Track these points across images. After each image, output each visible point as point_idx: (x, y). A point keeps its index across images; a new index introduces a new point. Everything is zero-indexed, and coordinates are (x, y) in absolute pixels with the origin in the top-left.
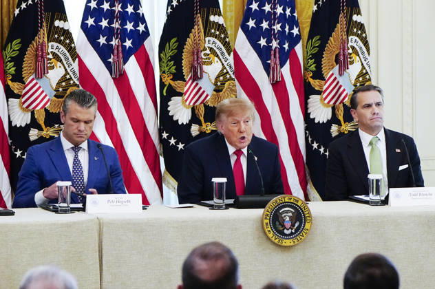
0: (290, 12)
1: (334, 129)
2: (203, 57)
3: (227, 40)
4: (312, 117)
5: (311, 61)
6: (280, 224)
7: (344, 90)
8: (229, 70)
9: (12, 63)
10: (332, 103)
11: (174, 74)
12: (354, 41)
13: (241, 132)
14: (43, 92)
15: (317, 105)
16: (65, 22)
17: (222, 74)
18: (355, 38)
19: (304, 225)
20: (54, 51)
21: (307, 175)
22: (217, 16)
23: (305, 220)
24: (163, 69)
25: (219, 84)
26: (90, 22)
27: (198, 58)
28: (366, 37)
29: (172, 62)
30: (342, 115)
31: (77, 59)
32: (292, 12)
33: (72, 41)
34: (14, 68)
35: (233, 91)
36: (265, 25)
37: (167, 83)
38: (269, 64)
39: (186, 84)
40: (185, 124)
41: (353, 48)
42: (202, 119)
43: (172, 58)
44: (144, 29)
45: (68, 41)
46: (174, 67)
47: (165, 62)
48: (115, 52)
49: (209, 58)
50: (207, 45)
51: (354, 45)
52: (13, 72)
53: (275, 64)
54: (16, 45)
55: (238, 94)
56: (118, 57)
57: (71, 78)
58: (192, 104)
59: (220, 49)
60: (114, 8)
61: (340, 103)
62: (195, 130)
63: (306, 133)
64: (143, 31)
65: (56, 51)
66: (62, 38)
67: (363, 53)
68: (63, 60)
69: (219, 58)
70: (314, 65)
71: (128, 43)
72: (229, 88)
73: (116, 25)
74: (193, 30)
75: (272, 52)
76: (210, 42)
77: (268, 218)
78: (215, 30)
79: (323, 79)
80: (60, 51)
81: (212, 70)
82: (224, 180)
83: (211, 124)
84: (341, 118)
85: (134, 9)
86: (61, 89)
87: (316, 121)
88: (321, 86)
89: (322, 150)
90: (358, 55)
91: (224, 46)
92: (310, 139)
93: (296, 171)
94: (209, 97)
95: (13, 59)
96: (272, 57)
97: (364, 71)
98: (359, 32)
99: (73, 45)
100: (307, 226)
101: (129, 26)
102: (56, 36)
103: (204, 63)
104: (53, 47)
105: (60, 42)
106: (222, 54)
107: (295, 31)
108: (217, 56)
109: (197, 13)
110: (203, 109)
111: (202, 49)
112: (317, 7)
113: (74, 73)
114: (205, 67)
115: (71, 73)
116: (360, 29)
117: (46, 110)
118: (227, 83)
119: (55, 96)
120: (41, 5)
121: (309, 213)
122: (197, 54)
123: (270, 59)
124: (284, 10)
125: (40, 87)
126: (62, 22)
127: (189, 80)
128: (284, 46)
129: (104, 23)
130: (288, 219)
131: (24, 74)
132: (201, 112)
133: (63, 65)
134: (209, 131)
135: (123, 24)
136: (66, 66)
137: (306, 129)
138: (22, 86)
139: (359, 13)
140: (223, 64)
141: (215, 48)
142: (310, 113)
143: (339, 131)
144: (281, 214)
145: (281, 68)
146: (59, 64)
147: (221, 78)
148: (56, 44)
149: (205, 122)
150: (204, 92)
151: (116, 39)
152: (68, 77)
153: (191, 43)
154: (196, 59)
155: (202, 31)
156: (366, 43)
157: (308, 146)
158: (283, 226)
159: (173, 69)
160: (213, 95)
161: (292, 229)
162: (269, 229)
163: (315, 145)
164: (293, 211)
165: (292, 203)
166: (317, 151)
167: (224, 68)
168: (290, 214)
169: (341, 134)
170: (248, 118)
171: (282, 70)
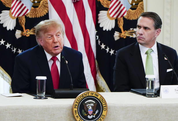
1: (117, 35)
4: (101, 26)
6: (85, 111)
7: (124, 8)
10: (115, 16)
13: (55, 43)
15: (105, 18)
19: (102, 112)
21: (97, 66)
23: (102, 109)
25: (36, 2)
30: (122, 25)
35: (46, 7)
39: (13, 2)
40: (11, 30)
42: (23, 26)
55: (49, 9)
58: (16, 16)
61: (121, 17)
62: (18, 34)
63: (96, 38)
72: (43, 5)
77: (77, 107)
82: (44, 78)
83: (30, 30)
84: (121, 27)
87: (104, 29)
89: (108, 50)
92: (99, 42)
93: (89, 64)
94: (29, 11)
100: (104, 113)
110: (24, 19)
118: (42, 2)
121: (106, 104)
130: (90, 108)
132: (23, 21)
134: (28, 36)
137: (97, 34)
142: (100, 24)
143: (120, 36)
144: (86, 104)
149: (26, 29)
150: (25, 7)
157: (98, 47)
158: (87, 113)
160: (32, 10)
161: (93, 115)
162: (77, 115)
163: (103, 46)
164: (94, 102)
165: (94, 97)
166: (104, 50)
168: (92, 105)
169: (121, 39)
170: (59, 32)
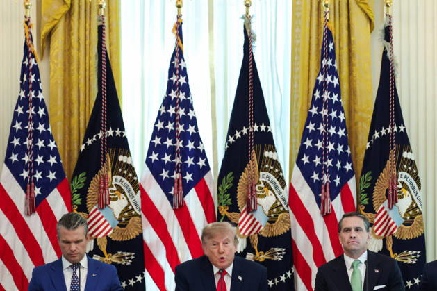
0: (343, 149)
2: (258, 190)
3: (281, 174)
5: (364, 196)
7: (393, 223)
8: (283, 203)
9: (78, 195)
10: (383, 235)
11: (229, 206)
12: (404, 176)
13: (220, 253)
14: (105, 221)
16: (128, 156)
17: (275, 206)
18: (404, 173)
20: (118, 183)
22: (271, 152)
24: (220, 202)
25: (272, 215)
26: (154, 157)
27: (252, 191)
28: (417, 173)
29: (228, 195)
30: (391, 246)
31: (139, 191)
32: (345, 148)
33: (134, 175)
34: (80, 199)
35: (287, 221)
36: (317, 161)
37: (223, 214)
38: (320, 197)
39: (241, 215)
40: (239, 252)
41: (403, 183)
42: (256, 248)
43: (229, 191)
44: (204, 164)
45: (131, 175)
46: (230, 199)
47: (222, 194)
48: (176, 184)
49: (263, 192)
50: (261, 179)
51: (405, 180)
52: (80, 203)
53: (326, 197)
54: (81, 178)
56: (178, 190)
57: (133, 209)
58: (247, 234)
59: (274, 183)
60: (175, 145)
61: (390, 235)
64: (203, 166)
65: (120, 184)
66: (125, 172)
67: (413, 188)
68: (126, 192)
69: (273, 191)
70: (367, 199)
71: (189, 177)
72: (282, 219)
73: (178, 160)
74: (248, 165)
75: (323, 186)
76: (265, 176)
78: (269, 165)
79: (374, 212)
80: (124, 183)
81: (266, 202)
83: (265, 253)
84: (390, 249)
85: (194, 145)
86: (123, 219)
88: (372, 219)
90: (409, 190)
91: (278, 180)
94: (262, 228)
95: (79, 191)
96: (323, 191)
97: (415, 205)
98: (410, 168)
99: (135, 179)
101: (190, 161)
102: (120, 170)
103: (259, 196)
104: (116, 180)
105: (123, 175)
106: (276, 187)
107: (348, 167)
108: (271, 189)
109: (251, 150)
110: (257, 239)
111: (256, 182)
112: (370, 144)
113: (136, 204)
114: (259, 200)
115: (133, 204)
116: (411, 166)
117: (108, 238)
118: (280, 215)
119: (118, 225)
120: (104, 141)
122: (252, 187)
123: (321, 193)
124: (336, 147)
125: (102, 217)
126: (126, 157)
127: (244, 212)
128: (335, 181)
129: (167, 158)
131: (89, 204)
132: (255, 241)
133: (126, 197)
134: (262, 260)
135: (184, 159)
136: (129, 197)
138: (86, 215)
139: (409, 150)
140: (276, 197)
141: (269, 182)
145: (332, 200)
146: (122, 195)
147: (275, 210)
148: (119, 178)
149: (259, 251)
150: (258, 223)
151: (177, 173)
152: (130, 207)
153: (246, 176)
154: (250, 192)
155: (257, 166)
156: (417, 179)
159: (229, 202)
160: (267, 226)
167: (277, 200)
170: (227, 240)
171: (333, 203)
